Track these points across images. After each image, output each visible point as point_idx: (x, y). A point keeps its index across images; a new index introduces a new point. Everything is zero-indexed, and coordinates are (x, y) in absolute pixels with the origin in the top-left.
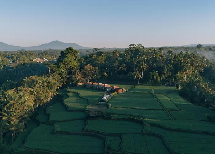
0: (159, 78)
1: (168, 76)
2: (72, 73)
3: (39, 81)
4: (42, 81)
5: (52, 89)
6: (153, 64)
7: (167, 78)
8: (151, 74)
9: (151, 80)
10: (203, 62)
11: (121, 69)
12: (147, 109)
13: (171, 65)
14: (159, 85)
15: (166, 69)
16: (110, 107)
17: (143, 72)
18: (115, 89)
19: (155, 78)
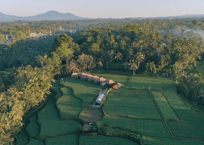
0: (155, 69)
1: (165, 66)
2: (66, 63)
3: (30, 80)
4: (33, 80)
5: (44, 89)
6: (150, 54)
7: (163, 68)
8: (147, 65)
9: (147, 71)
10: (201, 48)
11: (117, 58)
12: (144, 119)
13: (168, 56)
14: (155, 76)
15: (163, 60)
16: (105, 115)
17: (139, 63)
18: (111, 84)
19: (152, 69)
